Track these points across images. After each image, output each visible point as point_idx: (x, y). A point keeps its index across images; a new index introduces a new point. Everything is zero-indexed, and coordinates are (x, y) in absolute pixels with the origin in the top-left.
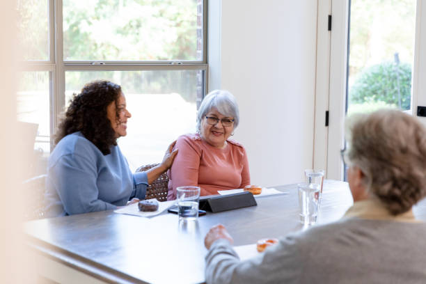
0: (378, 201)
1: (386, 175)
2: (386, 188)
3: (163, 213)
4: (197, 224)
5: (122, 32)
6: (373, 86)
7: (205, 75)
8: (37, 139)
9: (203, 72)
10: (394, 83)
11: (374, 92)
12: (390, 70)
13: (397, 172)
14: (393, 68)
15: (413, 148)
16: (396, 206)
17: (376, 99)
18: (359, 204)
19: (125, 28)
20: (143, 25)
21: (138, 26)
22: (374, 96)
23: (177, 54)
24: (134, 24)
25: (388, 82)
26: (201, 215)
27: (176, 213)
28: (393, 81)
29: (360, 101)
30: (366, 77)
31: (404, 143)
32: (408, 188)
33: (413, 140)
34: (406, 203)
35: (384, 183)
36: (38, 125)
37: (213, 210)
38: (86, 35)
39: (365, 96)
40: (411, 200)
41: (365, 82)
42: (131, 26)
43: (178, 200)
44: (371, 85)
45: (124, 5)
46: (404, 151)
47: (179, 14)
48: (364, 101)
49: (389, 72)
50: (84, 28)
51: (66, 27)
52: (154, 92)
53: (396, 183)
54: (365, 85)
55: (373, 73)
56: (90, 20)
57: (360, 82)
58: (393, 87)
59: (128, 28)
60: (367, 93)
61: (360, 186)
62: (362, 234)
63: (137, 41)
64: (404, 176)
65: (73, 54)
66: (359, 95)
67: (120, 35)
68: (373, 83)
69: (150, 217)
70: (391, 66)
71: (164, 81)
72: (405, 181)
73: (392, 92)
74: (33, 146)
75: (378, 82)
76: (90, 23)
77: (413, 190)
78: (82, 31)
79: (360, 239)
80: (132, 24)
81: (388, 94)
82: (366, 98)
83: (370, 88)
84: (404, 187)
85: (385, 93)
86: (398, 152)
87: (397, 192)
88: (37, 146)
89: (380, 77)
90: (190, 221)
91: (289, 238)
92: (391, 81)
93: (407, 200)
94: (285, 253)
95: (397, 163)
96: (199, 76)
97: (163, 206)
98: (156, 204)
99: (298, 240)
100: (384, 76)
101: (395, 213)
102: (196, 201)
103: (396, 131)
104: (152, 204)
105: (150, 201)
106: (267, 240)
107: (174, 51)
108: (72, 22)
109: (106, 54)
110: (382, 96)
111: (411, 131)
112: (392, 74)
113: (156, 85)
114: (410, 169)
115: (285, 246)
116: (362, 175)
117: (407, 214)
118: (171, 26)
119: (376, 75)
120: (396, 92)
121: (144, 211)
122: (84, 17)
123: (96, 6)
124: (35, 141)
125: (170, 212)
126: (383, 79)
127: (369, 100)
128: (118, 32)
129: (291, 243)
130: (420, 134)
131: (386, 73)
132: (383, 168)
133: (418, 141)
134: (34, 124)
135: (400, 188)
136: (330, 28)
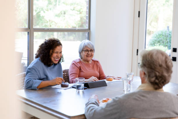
0: (150, 84)
1: (153, 75)
2: (153, 79)
3: (70, 88)
4: (83, 92)
5: (58, 16)
6: (159, 39)
7: (89, 34)
8: (22, 58)
9: (88, 33)
10: (167, 38)
11: (159, 42)
12: (165, 33)
13: (157, 74)
14: (167, 32)
15: (164, 65)
16: (156, 86)
17: (160, 45)
18: (144, 85)
19: (59, 14)
20: (66, 13)
21: (65, 13)
22: (159, 43)
23: (80, 25)
24: (63, 12)
25: (165, 38)
26: (85, 89)
27: (75, 88)
28: (167, 37)
29: (153, 45)
30: (156, 36)
31: (160, 63)
32: (161, 80)
33: (164, 62)
34: (160, 85)
35: (153, 77)
36: (23, 53)
37: (90, 87)
38: (43, 17)
39: (155, 43)
40: (162, 84)
41: (155, 38)
42: (62, 13)
43: (76, 83)
44: (158, 39)
45: (59, 5)
46: (161, 66)
47: (81, 9)
48: (155, 45)
49: (165, 34)
50: (42, 14)
51: (35, 13)
52: (71, 40)
53: (157, 77)
54: (155, 39)
55: (159, 34)
56: (45, 11)
57: (153, 37)
58: (167, 40)
59: (60, 14)
60: (156, 42)
61: (144, 78)
62: (143, 96)
63: (64, 19)
64: (160, 75)
65: (38, 24)
66: (153, 43)
67: (56, 17)
68: (159, 38)
69: (65, 89)
70: (166, 32)
71: (74, 35)
72: (160, 77)
73: (166, 42)
74: (21, 61)
75: (161, 38)
76: (44, 12)
77: (163, 81)
78: (41, 15)
79: (142, 98)
80: (62, 12)
81: (164, 43)
82: (155, 44)
83: (157, 40)
84: (160, 80)
85: (163, 42)
86: (158, 66)
87: (157, 81)
88: (22, 61)
89: (162, 36)
90: (81, 91)
91: (116, 98)
92: (166, 37)
93: (161, 84)
94: (114, 103)
95: (158, 70)
96: (87, 34)
97: (71, 85)
98: (68, 84)
99: (120, 98)
100: (163, 35)
101: (156, 89)
102: (83, 83)
103: (158, 58)
104: (66, 84)
105: (65, 83)
106: (107, 98)
107: (79, 24)
108: (38, 11)
109: (51, 24)
110: (162, 44)
111: (164, 58)
112: (166, 35)
113: (71, 38)
114: (162, 72)
115: (114, 101)
116: (145, 74)
117: (161, 90)
118: (78, 14)
119: (160, 35)
120: (168, 42)
121: (63, 87)
122: (42, 9)
123: (47, 5)
124: (21, 59)
125: (73, 87)
126: (163, 37)
127: (157, 45)
128: (56, 16)
129: (117, 99)
130: (167, 60)
131: (164, 34)
132: (152, 72)
133: (166, 62)
134: (21, 53)
135: (158, 80)
136: (139, 16)
